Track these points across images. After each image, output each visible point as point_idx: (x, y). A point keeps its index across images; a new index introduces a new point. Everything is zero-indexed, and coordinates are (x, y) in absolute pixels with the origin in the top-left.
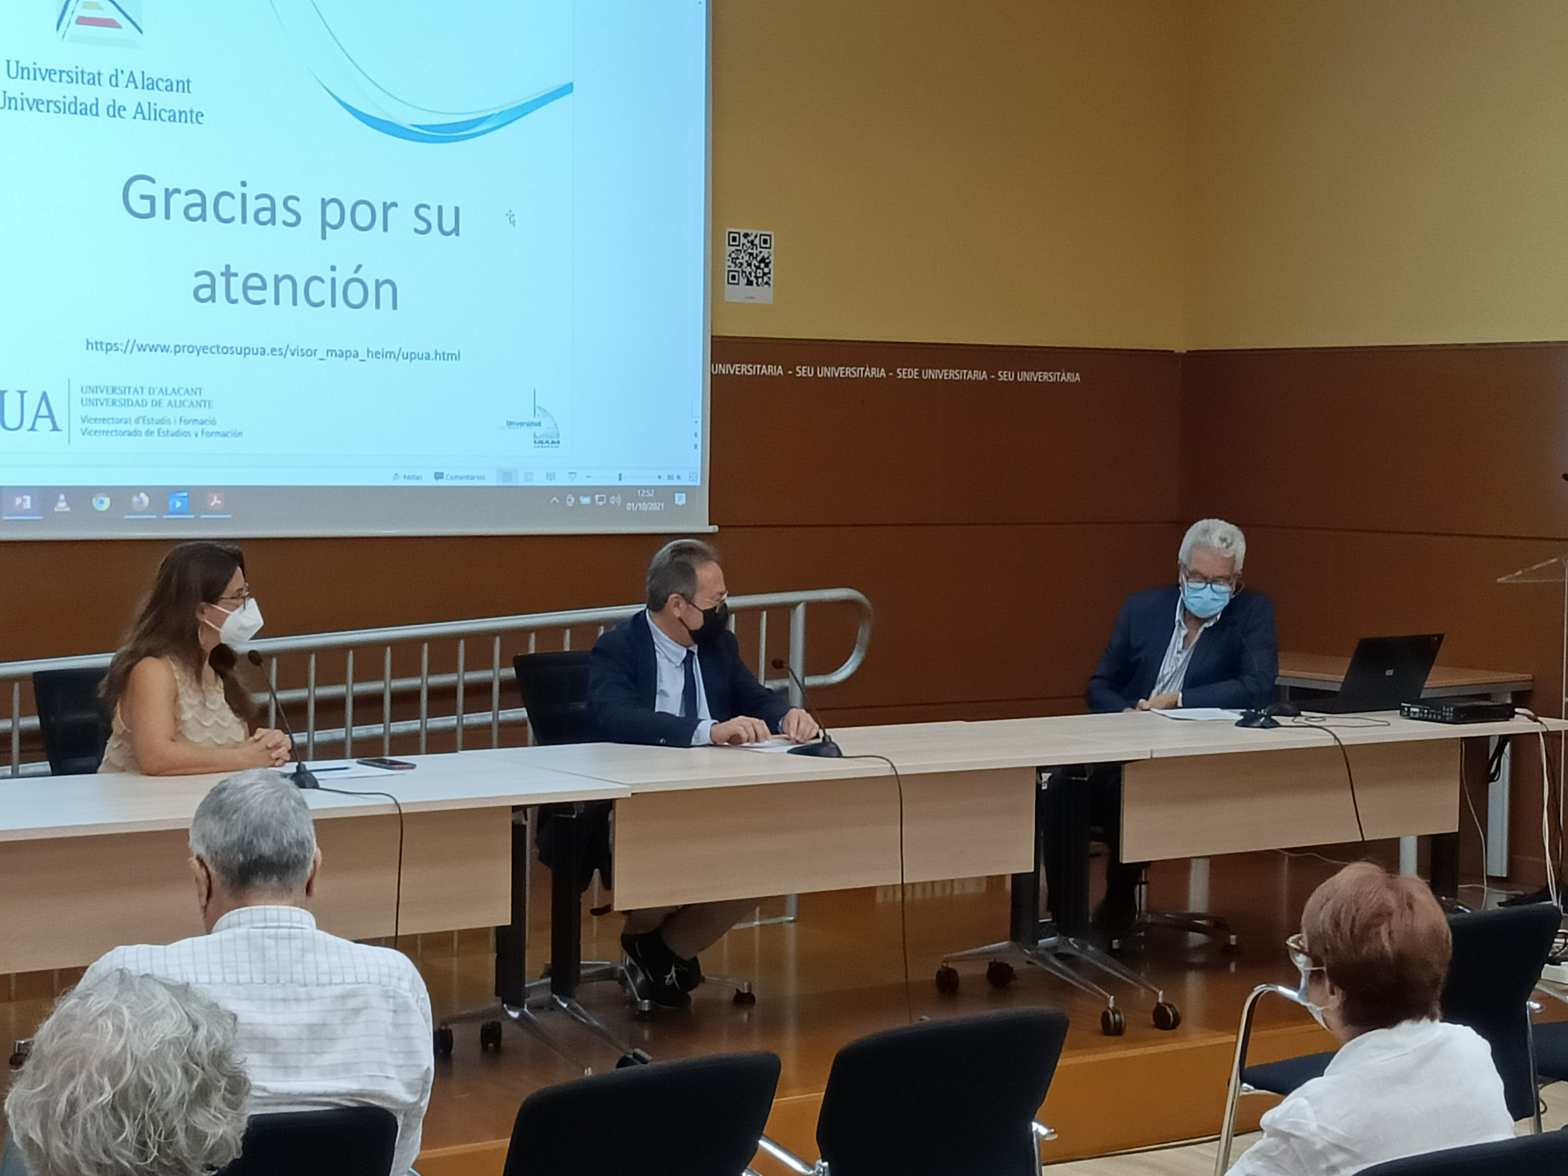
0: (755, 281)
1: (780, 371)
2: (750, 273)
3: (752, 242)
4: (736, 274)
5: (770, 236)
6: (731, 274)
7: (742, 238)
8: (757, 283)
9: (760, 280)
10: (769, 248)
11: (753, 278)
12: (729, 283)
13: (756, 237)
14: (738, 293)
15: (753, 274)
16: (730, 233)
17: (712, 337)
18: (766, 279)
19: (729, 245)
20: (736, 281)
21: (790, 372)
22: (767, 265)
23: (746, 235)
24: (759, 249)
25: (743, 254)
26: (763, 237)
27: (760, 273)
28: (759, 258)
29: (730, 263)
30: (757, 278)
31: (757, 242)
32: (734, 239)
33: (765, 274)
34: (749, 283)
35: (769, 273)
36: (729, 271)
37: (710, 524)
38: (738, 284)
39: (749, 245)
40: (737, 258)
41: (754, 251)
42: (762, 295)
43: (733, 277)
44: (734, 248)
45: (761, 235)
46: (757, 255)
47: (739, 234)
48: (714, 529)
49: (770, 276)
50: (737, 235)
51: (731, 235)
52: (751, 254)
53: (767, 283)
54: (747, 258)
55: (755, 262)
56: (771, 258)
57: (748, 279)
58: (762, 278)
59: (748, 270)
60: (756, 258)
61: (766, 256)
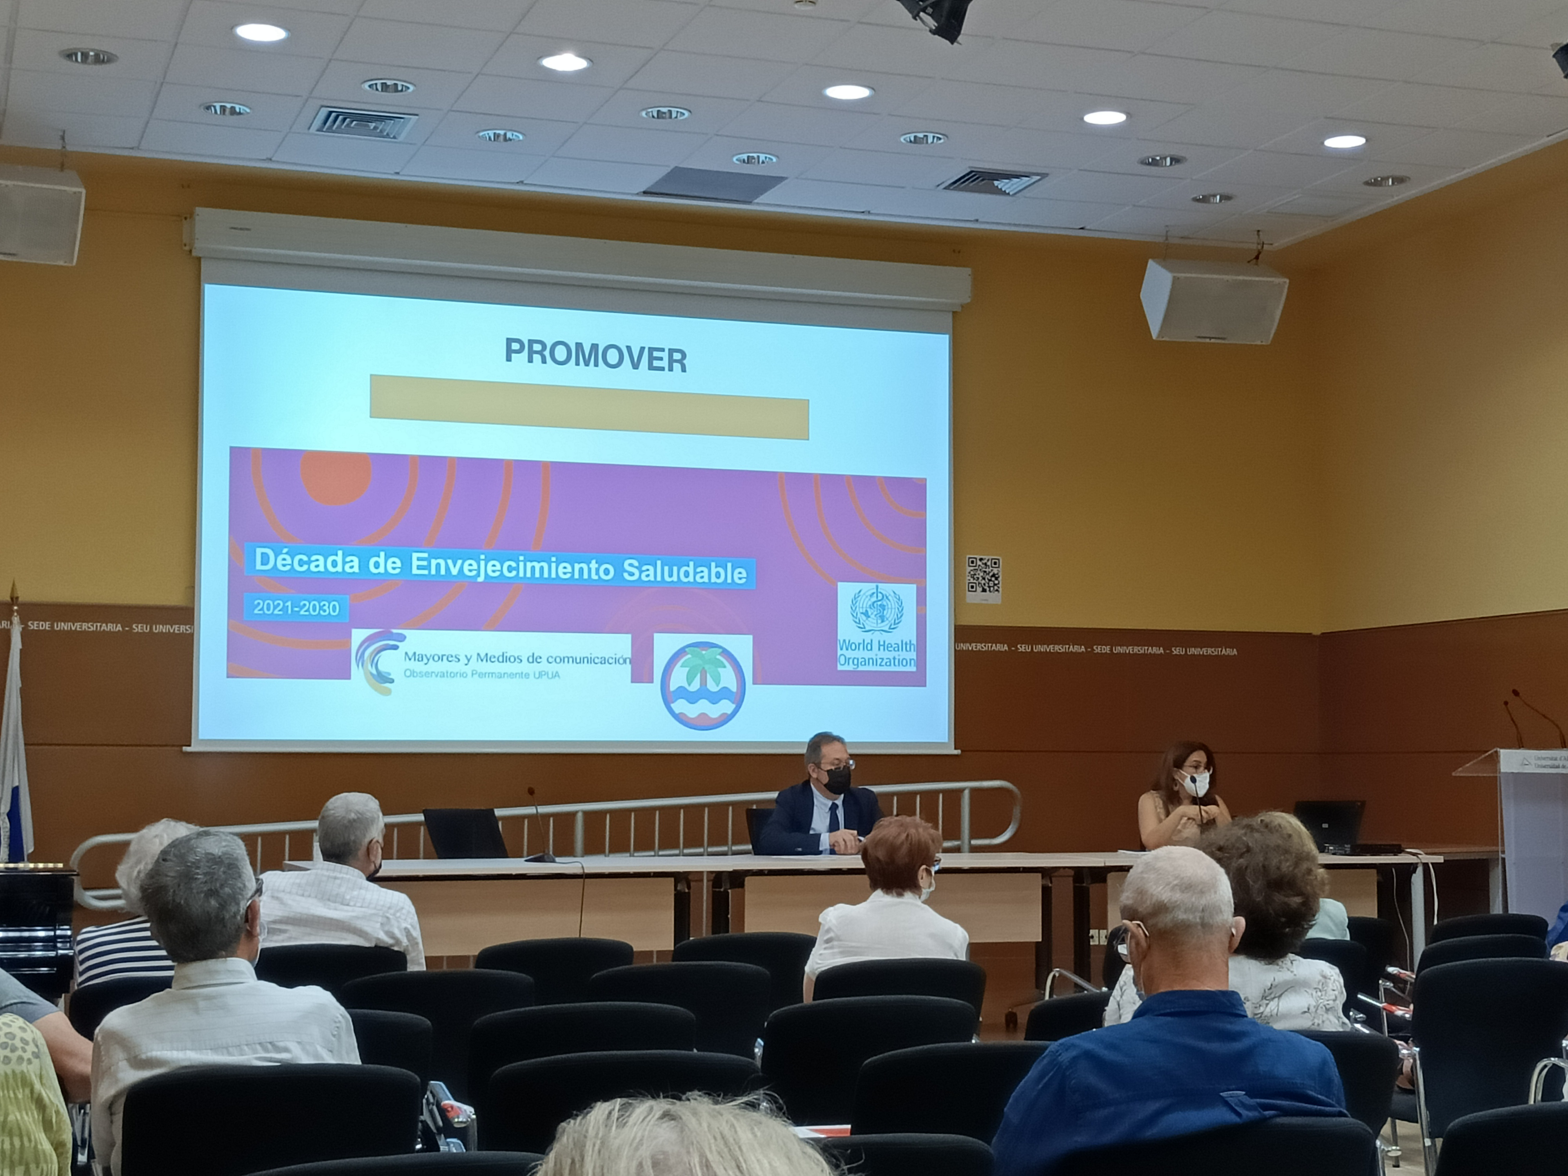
0: (988, 589)
1: (1006, 648)
2: (984, 584)
3: (985, 564)
4: (974, 585)
5: (998, 559)
6: (970, 585)
7: (978, 561)
8: (990, 591)
9: (992, 589)
10: (999, 567)
11: (986, 587)
12: (969, 591)
13: (988, 560)
14: (975, 598)
15: (987, 585)
16: (969, 558)
17: (955, 626)
18: (996, 588)
19: (970, 566)
20: (974, 589)
21: (1013, 649)
22: (996, 579)
23: (981, 560)
24: (991, 568)
25: (979, 572)
26: (993, 561)
27: (991, 584)
28: (991, 574)
29: (969, 578)
30: (989, 587)
31: (989, 563)
32: (972, 562)
33: (995, 585)
34: (984, 590)
35: (999, 583)
36: (969, 583)
37: (955, 749)
38: (975, 591)
39: (983, 566)
40: (975, 574)
41: (987, 570)
42: (993, 598)
43: (972, 587)
44: (972, 568)
45: (992, 559)
46: (989, 572)
47: (976, 558)
48: (958, 752)
49: (1000, 585)
50: (974, 560)
51: (971, 560)
52: (985, 572)
53: (997, 590)
54: (982, 574)
55: (988, 577)
56: (1000, 574)
57: (983, 589)
58: (993, 587)
59: (983, 582)
60: (989, 574)
61: (996, 572)
